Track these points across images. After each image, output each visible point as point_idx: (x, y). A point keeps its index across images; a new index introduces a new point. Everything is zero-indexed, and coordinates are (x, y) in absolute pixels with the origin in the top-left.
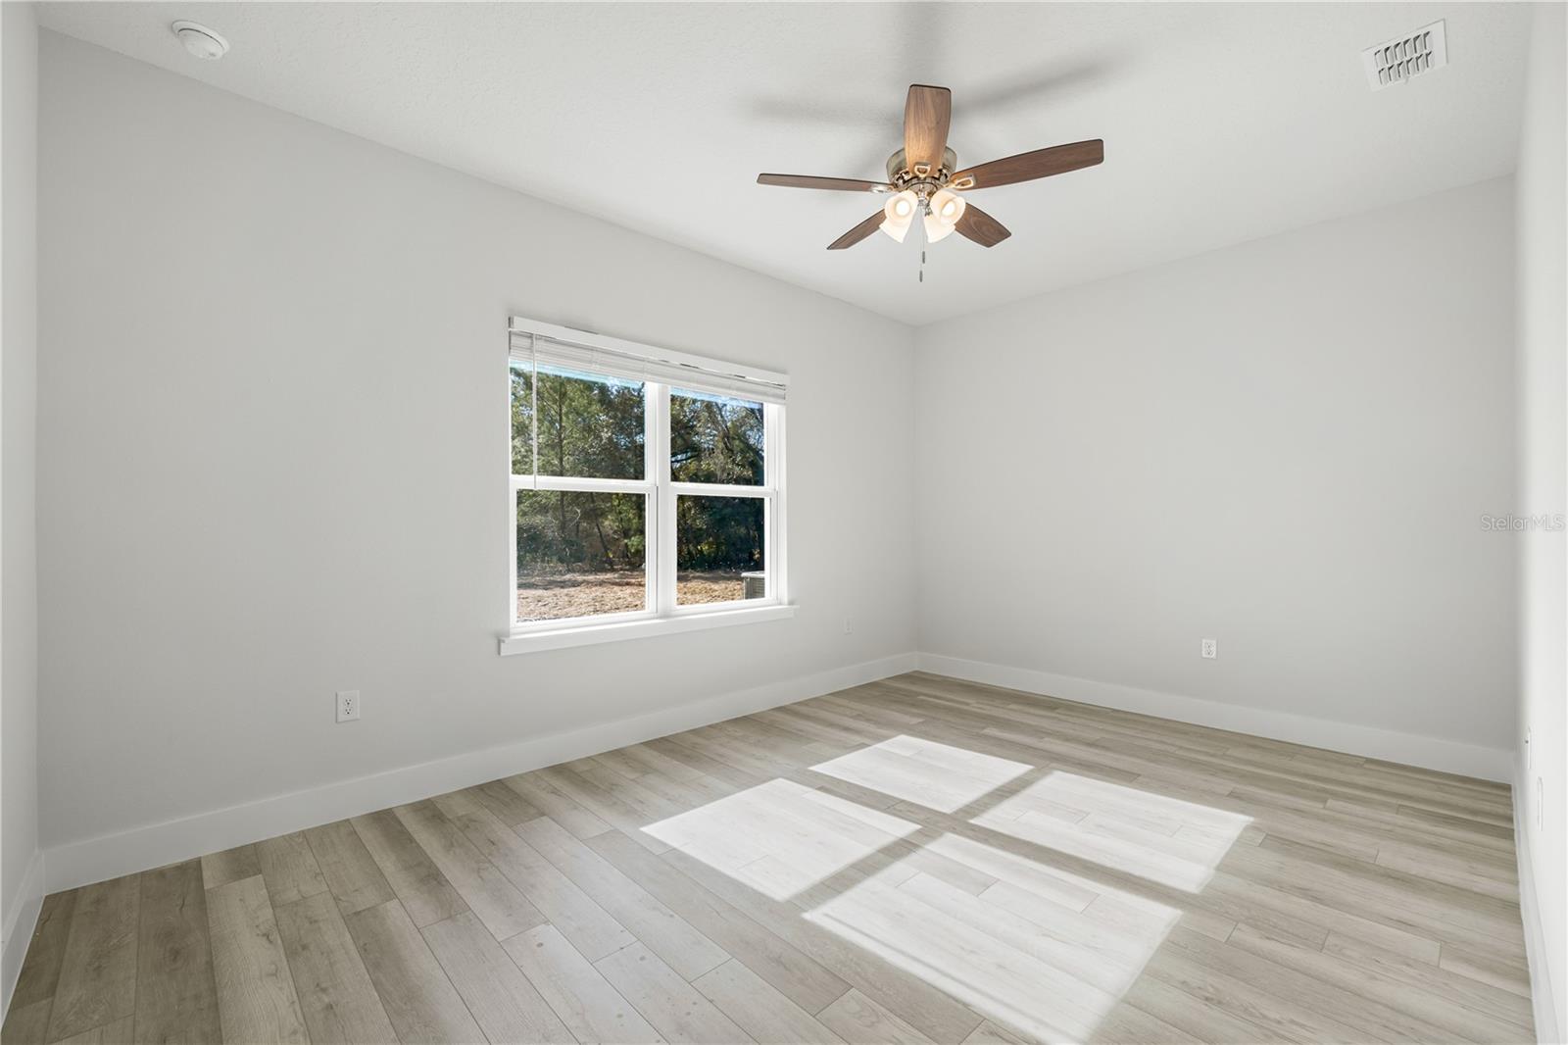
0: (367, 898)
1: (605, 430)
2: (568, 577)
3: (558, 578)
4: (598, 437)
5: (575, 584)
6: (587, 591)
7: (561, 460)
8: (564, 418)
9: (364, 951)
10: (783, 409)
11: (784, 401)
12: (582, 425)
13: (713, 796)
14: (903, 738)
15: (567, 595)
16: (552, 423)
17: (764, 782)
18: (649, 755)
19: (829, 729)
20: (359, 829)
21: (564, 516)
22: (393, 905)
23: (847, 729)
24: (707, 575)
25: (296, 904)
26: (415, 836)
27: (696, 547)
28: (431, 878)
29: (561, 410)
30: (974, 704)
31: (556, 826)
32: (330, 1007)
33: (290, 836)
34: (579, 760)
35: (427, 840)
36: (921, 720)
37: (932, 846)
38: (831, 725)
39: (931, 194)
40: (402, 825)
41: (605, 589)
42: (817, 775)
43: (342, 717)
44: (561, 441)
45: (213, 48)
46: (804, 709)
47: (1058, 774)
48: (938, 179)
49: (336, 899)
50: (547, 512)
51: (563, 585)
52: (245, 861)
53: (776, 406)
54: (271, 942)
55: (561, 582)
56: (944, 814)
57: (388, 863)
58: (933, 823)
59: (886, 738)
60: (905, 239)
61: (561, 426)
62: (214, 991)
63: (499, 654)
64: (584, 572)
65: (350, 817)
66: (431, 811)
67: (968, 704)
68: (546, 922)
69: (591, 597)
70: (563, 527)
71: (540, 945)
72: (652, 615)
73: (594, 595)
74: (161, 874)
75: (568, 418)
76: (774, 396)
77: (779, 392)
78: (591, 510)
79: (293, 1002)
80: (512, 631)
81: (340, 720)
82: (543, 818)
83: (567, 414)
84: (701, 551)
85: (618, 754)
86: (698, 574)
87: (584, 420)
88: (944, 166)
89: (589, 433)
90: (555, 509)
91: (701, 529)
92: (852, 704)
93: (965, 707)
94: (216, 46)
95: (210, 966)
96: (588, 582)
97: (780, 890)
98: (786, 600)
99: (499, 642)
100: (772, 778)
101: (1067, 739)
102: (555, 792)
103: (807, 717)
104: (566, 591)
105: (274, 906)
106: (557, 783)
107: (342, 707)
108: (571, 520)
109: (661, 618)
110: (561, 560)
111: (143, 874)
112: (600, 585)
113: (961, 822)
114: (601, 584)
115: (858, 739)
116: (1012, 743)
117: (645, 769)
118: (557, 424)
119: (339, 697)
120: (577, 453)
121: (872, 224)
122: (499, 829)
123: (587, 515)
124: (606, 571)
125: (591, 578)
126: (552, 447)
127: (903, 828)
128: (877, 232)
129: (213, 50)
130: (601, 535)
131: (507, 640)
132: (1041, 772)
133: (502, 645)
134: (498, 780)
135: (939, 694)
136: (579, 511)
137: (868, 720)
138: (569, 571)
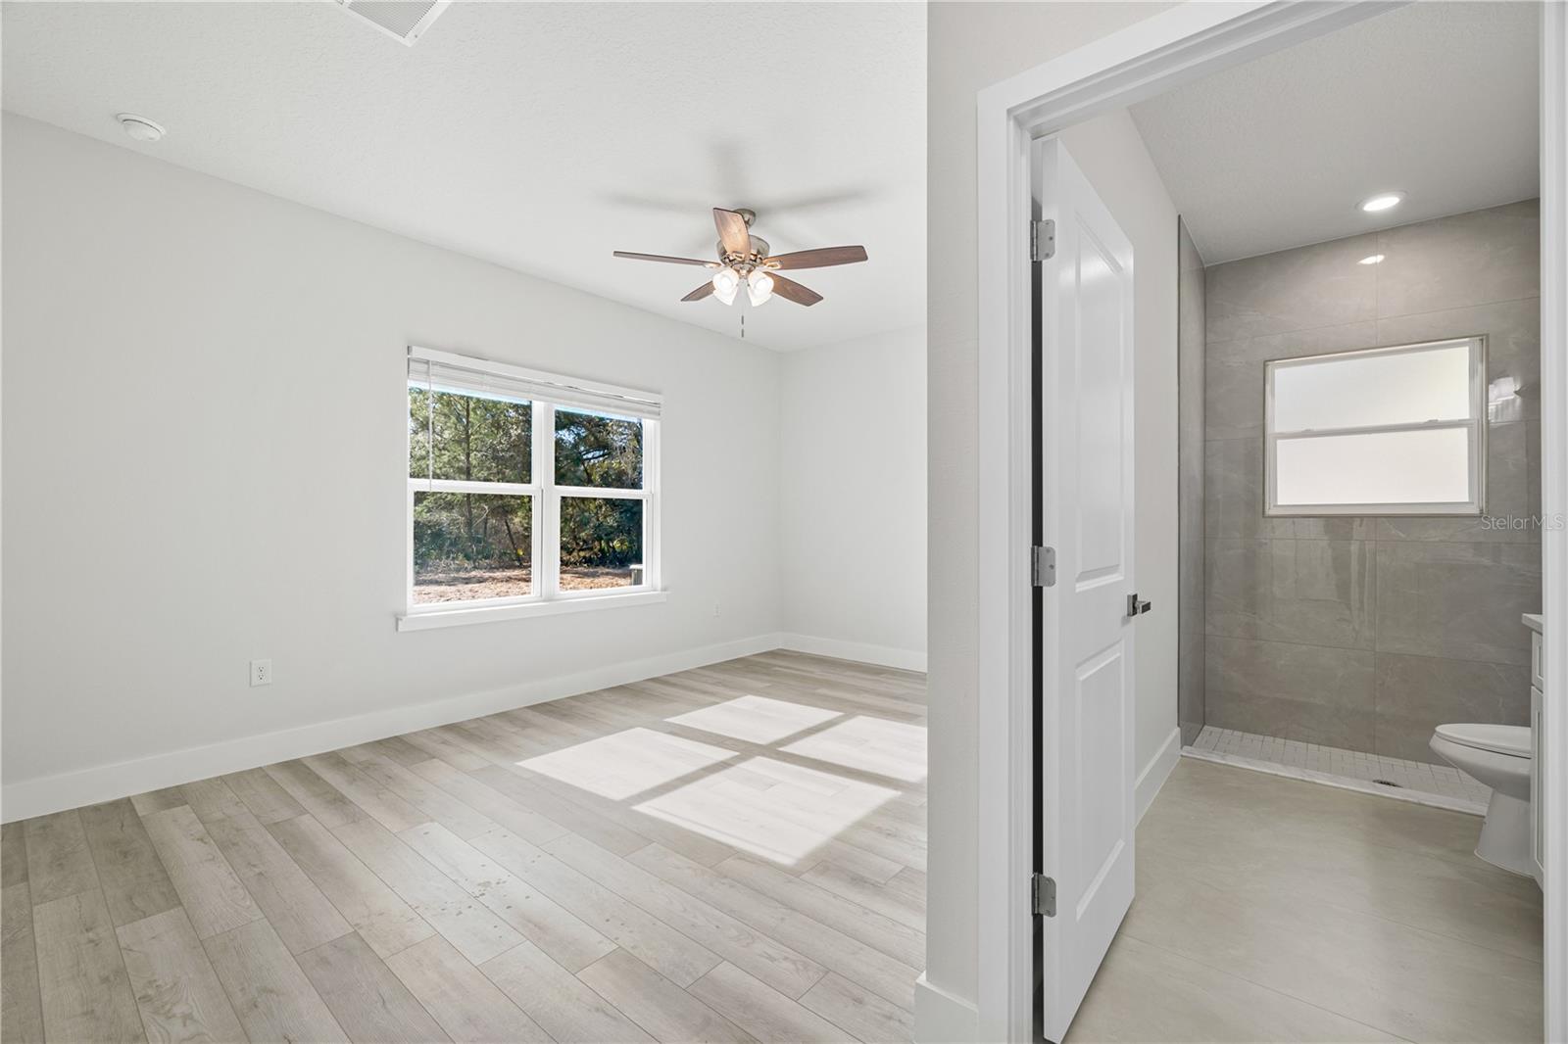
0: (283, 814)
1: (515, 427)
2: (473, 573)
3: (462, 575)
4: (507, 434)
5: (481, 581)
6: (492, 586)
7: (468, 455)
8: (471, 413)
9: (285, 844)
10: (658, 424)
11: (658, 417)
12: (490, 421)
13: (578, 740)
14: (750, 698)
15: (471, 591)
16: (459, 418)
17: (623, 730)
18: (530, 715)
19: (692, 694)
20: (270, 773)
21: (470, 512)
22: (306, 818)
23: (705, 692)
24: (616, 571)
25: (223, 820)
26: (323, 776)
27: (608, 544)
28: (338, 801)
29: (468, 406)
30: (817, 672)
31: (442, 764)
32: (261, 874)
33: (209, 780)
34: (469, 721)
35: (331, 777)
36: (768, 685)
37: (743, 765)
38: (693, 690)
39: (749, 271)
40: (308, 768)
41: (510, 585)
42: (669, 724)
43: (255, 681)
44: (468, 437)
45: (151, 133)
46: (673, 680)
47: (861, 717)
48: (755, 261)
49: (257, 817)
50: (453, 508)
51: (467, 581)
52: (170, 798)
53: (652, 422)
54: (205, 843)
55: (465, 579)
56: (761, 745)
57: (298, 792)
58: (747, 750)
59: (735, 698)
60: (734, 302)
61: (468, 422)
62: (164, 871)
63: (397, 629)
64: (492, 569)
65: (262, 765)
66: (336, 760)
67: (812, 672)
68: (432, 820)
69: (496, 592)
70: (469, 524)
71: (426, 833)
72: (536, 599)
73: (498, 590)
74: (96, 808)
75: (476, 414)
76: (649, 412)
77: (655, 410)
78: (499, 507)
79: (231, 873)
80: (408, 612)
81: (253, 684)
82: (435, 760)
83: (474, 409)
84: (613, 548)
85: (504, 716)
86: (607, 570)
87: (493, 416)
88: (759, 252)
89: (497, 429)
90: (461, 505)
91: (611, 527)
92: (715, 675)
93: (808, 674)
94: (155, 133)
95: (157, 858)
96: (494, 579)
97: (617, 793)
98: (659, 586)
99: (397, 620)
100: (631, 727)
101: (879, 694)
102: (444, 742)
103: (674, 685)
104: (470, 586)
105: (203, 823)
106: (448, 736)
107: (255, 674)
108: (480, 516)
109: (544, 601)
110: (468, 557)
111: (79, 809)
112: (507, 581)
113: (773, 751)
114: (509, 579)
115: (713, 699)
116: (835, 699)
117: (526, 724)
118: (464, 420)
119: (253, 666)
120: (484, 449)
121: (706, 290)
122: (396, 769)
123: (494, 512)
124: (514, 567)
125: (498, 574)
126: (459, 442)
127: (723, 754)
128: (711, 296)
129: (153, 136)
130: (509, 532)
131: (404, 619)
132: (848, 716)
133: (400, 622)
134: (396, 737)
135: (790, 665)
136: (486, 507)
137: (725, 686)
138: (475, 568)
